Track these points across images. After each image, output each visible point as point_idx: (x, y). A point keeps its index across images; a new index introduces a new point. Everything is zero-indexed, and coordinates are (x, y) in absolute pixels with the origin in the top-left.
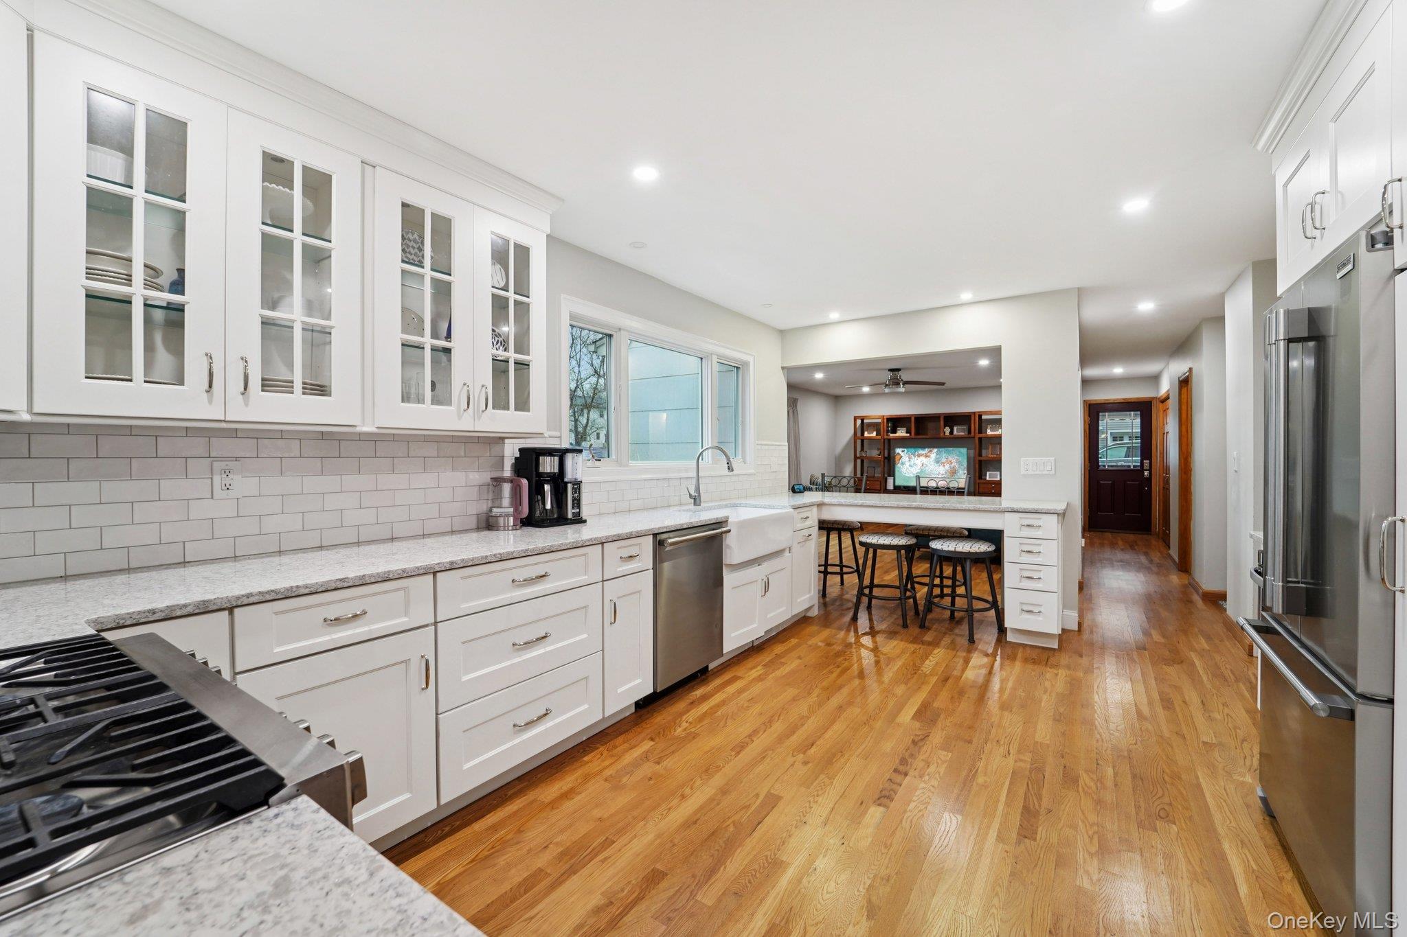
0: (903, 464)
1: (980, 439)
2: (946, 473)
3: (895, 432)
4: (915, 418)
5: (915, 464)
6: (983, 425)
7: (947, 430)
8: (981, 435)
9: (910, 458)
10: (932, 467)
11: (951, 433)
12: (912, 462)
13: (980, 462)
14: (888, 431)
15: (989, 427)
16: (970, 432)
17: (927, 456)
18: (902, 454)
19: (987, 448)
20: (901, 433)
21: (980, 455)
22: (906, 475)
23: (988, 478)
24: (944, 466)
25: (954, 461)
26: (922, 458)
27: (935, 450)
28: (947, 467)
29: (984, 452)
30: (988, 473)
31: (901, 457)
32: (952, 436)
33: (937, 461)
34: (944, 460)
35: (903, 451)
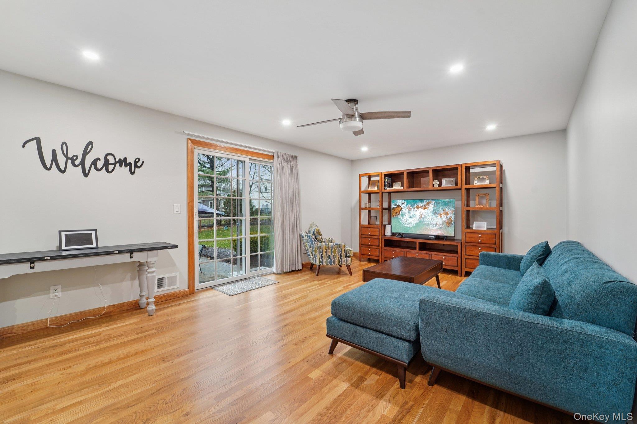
0: (403, 215)
1: (468, 190)
2: (443, 223)
3: (391, 186)
4: (407, 173)
5: (414, 215)
6: (471, 178)
7: (436, 183)
8: (468, 187)
9: (409, 210)
10: (430, 218)
11: (440, 185)
12: (412, 212)
13: (468, 211)
14: (385, 186)
15: (476, 179)
16: (457, 184)
17: (425, 208)
18: (402, 206)
19: (474, 200)
20: (397, 187)
21: (468, 206)
22: (406, 225)
23: (474, 228)
24: (441, 217)
25: (450, 212)
26: (421, 210)
27: (433, 202)
28: (444, 217)
29: (472, 203)
30: (475, 223)
31: (402, 209)
32: (440, 188)
33: (435, 213)
34: (441, 211)
35: (403, 203)
